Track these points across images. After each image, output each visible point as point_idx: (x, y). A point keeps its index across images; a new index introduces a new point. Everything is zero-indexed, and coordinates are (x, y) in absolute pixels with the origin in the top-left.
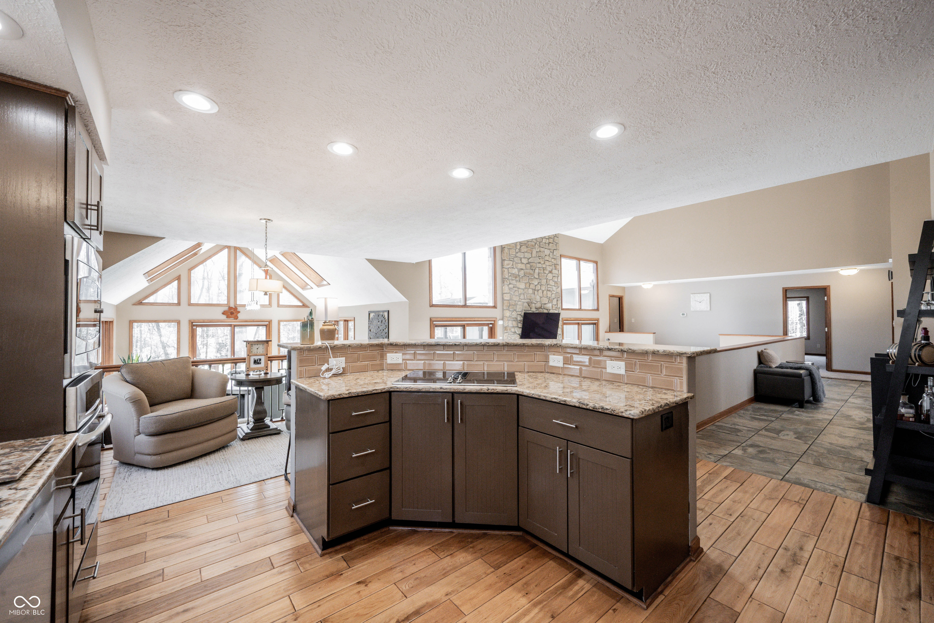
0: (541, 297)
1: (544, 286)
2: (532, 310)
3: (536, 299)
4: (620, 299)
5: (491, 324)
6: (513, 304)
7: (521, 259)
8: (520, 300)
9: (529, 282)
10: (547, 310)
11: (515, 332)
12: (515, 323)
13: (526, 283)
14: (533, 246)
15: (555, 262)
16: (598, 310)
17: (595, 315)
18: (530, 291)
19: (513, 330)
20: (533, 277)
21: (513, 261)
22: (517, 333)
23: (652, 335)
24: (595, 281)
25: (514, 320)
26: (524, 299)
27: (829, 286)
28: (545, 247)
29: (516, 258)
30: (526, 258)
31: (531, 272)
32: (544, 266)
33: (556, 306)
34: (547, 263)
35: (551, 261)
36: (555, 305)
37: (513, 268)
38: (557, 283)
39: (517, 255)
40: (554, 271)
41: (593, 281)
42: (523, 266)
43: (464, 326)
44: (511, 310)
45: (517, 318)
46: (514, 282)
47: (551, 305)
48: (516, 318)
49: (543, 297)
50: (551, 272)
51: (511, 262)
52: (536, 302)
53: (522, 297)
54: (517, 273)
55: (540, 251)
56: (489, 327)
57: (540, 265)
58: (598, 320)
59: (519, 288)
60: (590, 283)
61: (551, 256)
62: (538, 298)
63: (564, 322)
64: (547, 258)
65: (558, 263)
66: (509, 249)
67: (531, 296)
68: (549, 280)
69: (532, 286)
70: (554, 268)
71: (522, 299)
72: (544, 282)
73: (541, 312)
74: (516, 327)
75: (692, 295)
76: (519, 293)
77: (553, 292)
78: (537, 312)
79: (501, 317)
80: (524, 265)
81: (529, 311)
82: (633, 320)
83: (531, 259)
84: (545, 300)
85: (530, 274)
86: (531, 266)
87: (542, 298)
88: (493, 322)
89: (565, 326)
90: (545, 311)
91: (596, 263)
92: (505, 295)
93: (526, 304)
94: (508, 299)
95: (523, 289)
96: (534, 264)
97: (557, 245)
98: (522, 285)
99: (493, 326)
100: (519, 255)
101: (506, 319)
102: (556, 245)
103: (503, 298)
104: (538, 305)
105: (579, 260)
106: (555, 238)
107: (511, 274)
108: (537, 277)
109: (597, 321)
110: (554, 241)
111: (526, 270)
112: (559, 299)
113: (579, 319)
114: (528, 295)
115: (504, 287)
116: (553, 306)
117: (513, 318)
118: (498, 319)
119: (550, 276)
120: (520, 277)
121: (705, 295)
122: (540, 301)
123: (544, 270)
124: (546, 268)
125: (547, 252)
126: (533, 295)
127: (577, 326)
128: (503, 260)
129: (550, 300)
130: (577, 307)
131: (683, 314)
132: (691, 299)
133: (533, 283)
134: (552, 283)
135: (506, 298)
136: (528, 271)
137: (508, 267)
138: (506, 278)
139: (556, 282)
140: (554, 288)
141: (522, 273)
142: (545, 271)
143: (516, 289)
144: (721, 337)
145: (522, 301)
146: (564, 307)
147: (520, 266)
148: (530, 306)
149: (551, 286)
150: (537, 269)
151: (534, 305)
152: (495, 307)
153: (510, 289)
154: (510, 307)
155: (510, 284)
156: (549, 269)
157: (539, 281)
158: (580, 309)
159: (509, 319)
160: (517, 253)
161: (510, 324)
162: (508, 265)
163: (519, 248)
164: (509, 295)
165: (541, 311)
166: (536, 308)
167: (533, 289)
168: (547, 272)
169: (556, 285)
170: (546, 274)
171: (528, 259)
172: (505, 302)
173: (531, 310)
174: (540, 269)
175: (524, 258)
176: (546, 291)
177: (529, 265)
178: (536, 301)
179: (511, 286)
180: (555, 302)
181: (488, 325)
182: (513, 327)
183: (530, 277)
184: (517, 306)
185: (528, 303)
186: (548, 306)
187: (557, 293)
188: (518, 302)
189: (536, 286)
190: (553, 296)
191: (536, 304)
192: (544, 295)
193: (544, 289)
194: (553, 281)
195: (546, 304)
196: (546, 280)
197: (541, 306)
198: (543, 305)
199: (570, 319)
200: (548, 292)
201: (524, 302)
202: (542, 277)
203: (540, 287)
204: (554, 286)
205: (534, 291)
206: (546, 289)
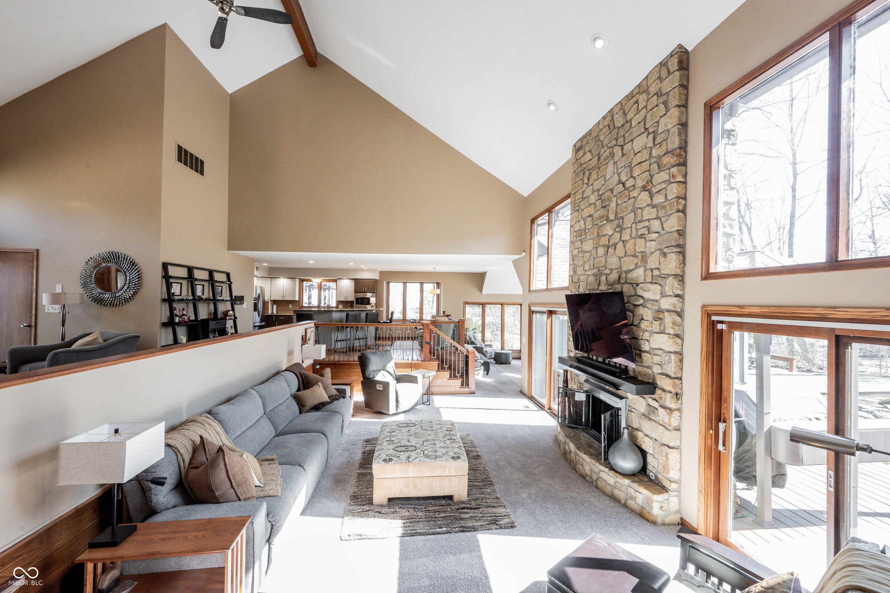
0: (620, 258)
1: (628, 231)
2: (600, 288)
6: (576, 281)
13: (593, 239)
18: (601, 251)
26: (591, 269)
33: (655, 272)
46: (579, 244)
49: (626, 255)
50: (644, 188)
52: (610, 272)
53: (587, 266)
54: (583, 227)
59: (584, 252)
62: (614, 262)
68: (642, 209)
71: (586, 271)
73: (616, 291)
78: (611, 291)
81: (596, 289)
84: (628, 263)
87: (622, 261)
93: (591, 279)
95: (590, 252)
96: (608, 194)
100: (587, 192)
104: (614, 276)
114: (597, 260)
116: (645, 273)
119: (644, 199)
120: (587, 231)
122: (620, 267)
123: (629, 193)
124: (634, 185)
125: (640, 142)
126: (604, 260)
129: (643, 260)
133: (605, 233)
136: (598, 214)
139: (658, 207)
145: (587, 273)
149: (647, 223)
151: (605, 277)
156: (640, 183)
158: (832, 265)
165: (619, 288)
166: (608, 284)
167: (604, 246)
171: (598, 190)
176: (633, 241)
177: (600, 201)
178: (610, 269)
180: (651, 262)
183: (600, 224)
184: (581, 283)
185: (594, 275)
186: (635, 275)
187: (668, 233)
188: (581, 275)
189: (610, 236)
190: (650, 248)
191: (609, 274)
192: (628, 251)
193: (629, 238)
194: (653, 206)
195: (632, 270)
196: (632, 215)
197: (619, 278)
198: (624, 275)
199: (737, 309)
200: (638, 240)
201: (589, 275)
202: (623, 213)
203: (619, 234)
204: (658, 218)
205: (606, 248)
206: (634, 235)
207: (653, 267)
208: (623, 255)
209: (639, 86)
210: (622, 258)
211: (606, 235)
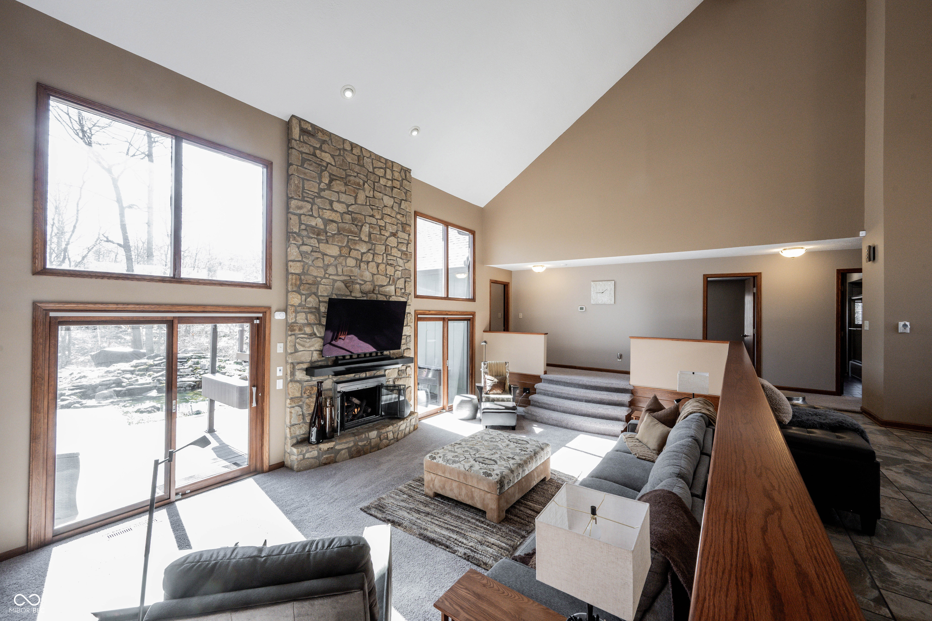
0: (373, 275)
1: (381, 257)
2: (353, 294)
3: (362, 276)
4: (506, 286)
5: (258, 318)
6: (310, 282)
7: (331, 203)
8: (327, 276)
9: (347, 246)
10: (386, 296)
11: (313, 335)
12: (312, 318)
13: (341, 248)
14: (358, 184)
15: (403, 220)
16: (473, 300)
17: (468, 307)
18: (351, 262)
19: (308, 330)
20: (357, 239)
21: (313, 204)
22: (318, 335)
23: (543, 336)
24: (471, 259)
25: (311, 313)
26: (337, 275)
27: (760, 274)
28: (383, 192)
29: (319, 200)
30: (343, 203)
31: (354, 228)
32: (381, 223)
33: (403, 291)
34: (388, 219)
35: (396, 218)
36: (401, 289)
37: (312, 216)
38: (406, 254)
39: (323, 194)
40: (400, 234)
41: (468, 259)
42: (336, 217)
43: (171, 325)
44: (304, 292)
45: (318, 309)
46: (314, 242)
47: (393, 288)
48: (316, 308)
49: (378, 274)
50: (394, 235)
51: (309, 206)
52: (363, 283)
53: (331, 270)
54: (322, 227)
55: (374, 197)
56: (252, 324)
57: (374, 221)
58: (473, 314)
59: (324, 254)
60: (465, 262)
61: (396, 208)
62: (367, 276)
63: (419, 316)
64: (387, 211)
65: (408, 222)
66: (303, 179)
67: (351, 271)
68: (391, 247)
69: (354, 253)
70: (400, 229)
71: (330, 275)
72: (380, 249)
73: (372, 299)
74: (316, 324)
75: (592, 283)
76: (326, 263)
77: (397, 268)
78: (365, 298)
79: (283, 306)
80: (338, 215)
81: (348, 296)
82: (521, 316)
83: (353, 207)
84: (382, 280)
85: (352, 232)
86: (354, 219)
87: (375, 276)
88: (260, 315)
89: (420, 323)
90: (381, 298)
91: (473, 233)
92: (290, 263)
93: (339, 284)
94: (297, 272)
95: (336, 258)
96: (359, 216)
97: (409, 193)
98: (334, 251)
99: (261, 322)
100: (326, 194)
101: (291, 310)
102: (406, 193)
103: (287, 270)
104: (368, 287)
105: (447, 224)
106: (404, 181)
107: (307, 225)
108: (367, 239)
109: (472, 316)
110: (401, 185)
111: (344, 225)
112: (408, 280)
113: (445, 313)
114: (345, 269)
115: (289, 250)
116: (397, 290)
117: (309, 308)
118: (273, 309)
119: (393, 241)
120: (329, 234)
121: (609, 283)
122: (373, 281)
123: (380, 230)
124: (385, 227)
125: (387, 201)
126: (356, 271)
127: (441, 323)
128: (289, 199)
129: (393, 281)
130: (443, 295)
131: (582, 309)
132: (592, 288)
133: (357, 248)
134: (395, 252)
135: (292, 270)
136: (347, 226)
137: (301, 212)
138: (295, 233)
139: (403, 252)
140: (401, 262)
141: (332, 228)
142: (383, 232)
143: (316, 255)
144: (632, 340)
145: (331, 277)
146: (419, 293)
147: (328, 215)
148: (351, 288)
149: (395, 258)
150: (368, 226)
151: (358, 286)
152: (267, 286)
153: (302, 254)
154: (302, 287)
155: (303, 244)
156: (391, 229)
157: (370, 246)
158: (447, 298)
159: (299, 309)
160: (324, 190)
161: (301, 318)
162: (300, 208)
163: (327, 182)
164: (298, 264)
165: (373, 297)
166: (361, 292)
167: (357, 259)
168: (387, 234)
169: (404, 257)
170: (385, 237)
171: (348, 206)
172: (290, 277)
173: (351, 295)
174: (372, 227)
175: (339, 201)
176: (384, 266)
177: (350, 216)
178: (362, 280)
179: (304, 248)
180: (400, 284)
181: (250, 320)
182: (309, 324)
183: (350, 237)
184: (320, 286)
185: (345, 282)
186: (388, 289)
187: (406, 269)
188: (322, 278)
189: (363, 254)
190: (398, 275)
191: (362, 284)
192: (380, 272)
193: (380, 262)
194: (399, 250)
195: (384, 286)
196: (384, 247)
197: (374, 290)
198: (377, 288)
199: (428, 312)
200: (388, 266)
201: (335, 281)
202: (377, 241)
203: (371, 256)
204: (401, 258)
205: (358, 262)
206: (384, 261)
207: (401, 287)
208: (375, 273)
209: (386, 160)
210: (375, 275)
211: (357, 250)
